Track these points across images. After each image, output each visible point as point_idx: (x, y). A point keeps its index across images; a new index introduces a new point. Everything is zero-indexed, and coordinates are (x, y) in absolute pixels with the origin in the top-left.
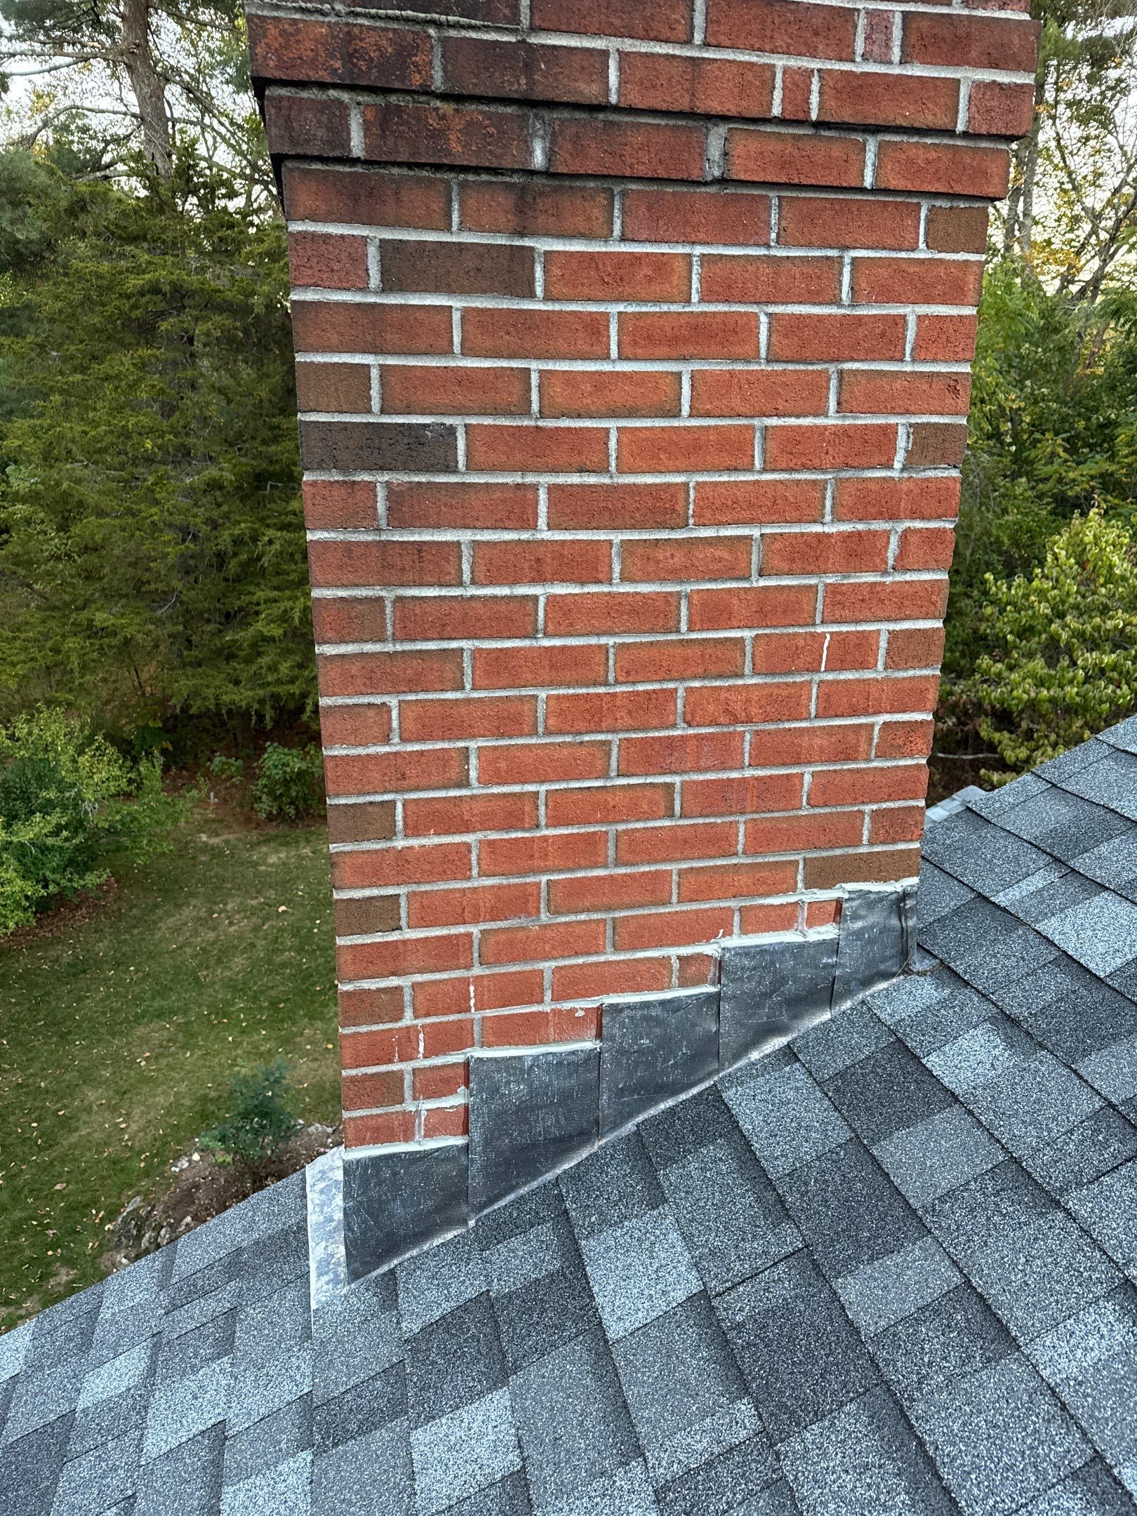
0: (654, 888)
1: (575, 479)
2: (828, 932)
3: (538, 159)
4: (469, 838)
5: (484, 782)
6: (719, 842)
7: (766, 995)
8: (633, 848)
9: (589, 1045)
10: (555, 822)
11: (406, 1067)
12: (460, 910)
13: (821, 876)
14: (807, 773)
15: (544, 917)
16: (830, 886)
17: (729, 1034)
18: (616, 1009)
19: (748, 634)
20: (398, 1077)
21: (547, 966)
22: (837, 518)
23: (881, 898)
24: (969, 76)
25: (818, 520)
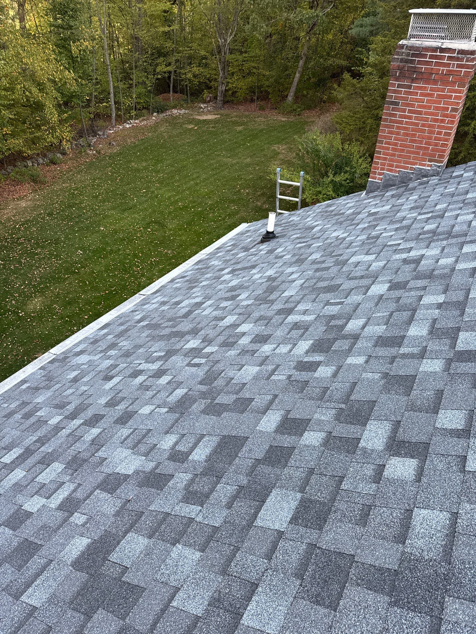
0: (409, 157)
1: (411, 108)
2: (429, 168)
3: (415, 76)
4: (390, 146)
5: (394, 140)
6: (418, 153)
7: (419, 174)
8: (408, 152)
9: (398, 175)
10: (400, 146)
11: (378, 171)
12: (387, 154)
13: (430, 161)
14: (431, 147)
15: (396, 158)
16: (431, 162)
17: (414, 178)
18: (401, 171)
19: (427, 129)
20: (376, 172)
21: (395, 164)
22: (440, 117)
23: (437, 165)
24: (463, 70)
25: (438, 117)
